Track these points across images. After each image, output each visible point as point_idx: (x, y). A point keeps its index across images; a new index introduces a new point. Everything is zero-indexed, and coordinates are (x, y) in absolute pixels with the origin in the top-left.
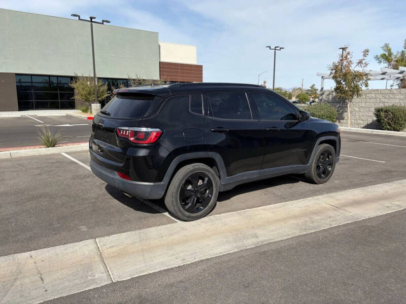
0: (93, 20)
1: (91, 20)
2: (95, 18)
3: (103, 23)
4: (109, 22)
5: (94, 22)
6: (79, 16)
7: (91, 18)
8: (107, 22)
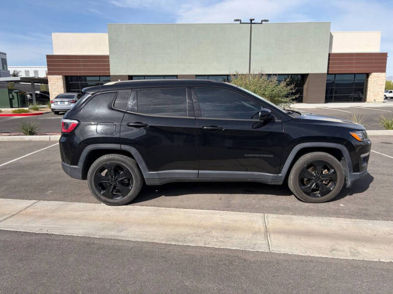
0: (253, 22)
1: (251, 21)
2: (254, 20)
3: (261, 23)
4: (268, 21)
5: (253, 23)
6: (240, 21)
7: (251, 20)
8: (266, 21)
